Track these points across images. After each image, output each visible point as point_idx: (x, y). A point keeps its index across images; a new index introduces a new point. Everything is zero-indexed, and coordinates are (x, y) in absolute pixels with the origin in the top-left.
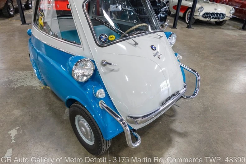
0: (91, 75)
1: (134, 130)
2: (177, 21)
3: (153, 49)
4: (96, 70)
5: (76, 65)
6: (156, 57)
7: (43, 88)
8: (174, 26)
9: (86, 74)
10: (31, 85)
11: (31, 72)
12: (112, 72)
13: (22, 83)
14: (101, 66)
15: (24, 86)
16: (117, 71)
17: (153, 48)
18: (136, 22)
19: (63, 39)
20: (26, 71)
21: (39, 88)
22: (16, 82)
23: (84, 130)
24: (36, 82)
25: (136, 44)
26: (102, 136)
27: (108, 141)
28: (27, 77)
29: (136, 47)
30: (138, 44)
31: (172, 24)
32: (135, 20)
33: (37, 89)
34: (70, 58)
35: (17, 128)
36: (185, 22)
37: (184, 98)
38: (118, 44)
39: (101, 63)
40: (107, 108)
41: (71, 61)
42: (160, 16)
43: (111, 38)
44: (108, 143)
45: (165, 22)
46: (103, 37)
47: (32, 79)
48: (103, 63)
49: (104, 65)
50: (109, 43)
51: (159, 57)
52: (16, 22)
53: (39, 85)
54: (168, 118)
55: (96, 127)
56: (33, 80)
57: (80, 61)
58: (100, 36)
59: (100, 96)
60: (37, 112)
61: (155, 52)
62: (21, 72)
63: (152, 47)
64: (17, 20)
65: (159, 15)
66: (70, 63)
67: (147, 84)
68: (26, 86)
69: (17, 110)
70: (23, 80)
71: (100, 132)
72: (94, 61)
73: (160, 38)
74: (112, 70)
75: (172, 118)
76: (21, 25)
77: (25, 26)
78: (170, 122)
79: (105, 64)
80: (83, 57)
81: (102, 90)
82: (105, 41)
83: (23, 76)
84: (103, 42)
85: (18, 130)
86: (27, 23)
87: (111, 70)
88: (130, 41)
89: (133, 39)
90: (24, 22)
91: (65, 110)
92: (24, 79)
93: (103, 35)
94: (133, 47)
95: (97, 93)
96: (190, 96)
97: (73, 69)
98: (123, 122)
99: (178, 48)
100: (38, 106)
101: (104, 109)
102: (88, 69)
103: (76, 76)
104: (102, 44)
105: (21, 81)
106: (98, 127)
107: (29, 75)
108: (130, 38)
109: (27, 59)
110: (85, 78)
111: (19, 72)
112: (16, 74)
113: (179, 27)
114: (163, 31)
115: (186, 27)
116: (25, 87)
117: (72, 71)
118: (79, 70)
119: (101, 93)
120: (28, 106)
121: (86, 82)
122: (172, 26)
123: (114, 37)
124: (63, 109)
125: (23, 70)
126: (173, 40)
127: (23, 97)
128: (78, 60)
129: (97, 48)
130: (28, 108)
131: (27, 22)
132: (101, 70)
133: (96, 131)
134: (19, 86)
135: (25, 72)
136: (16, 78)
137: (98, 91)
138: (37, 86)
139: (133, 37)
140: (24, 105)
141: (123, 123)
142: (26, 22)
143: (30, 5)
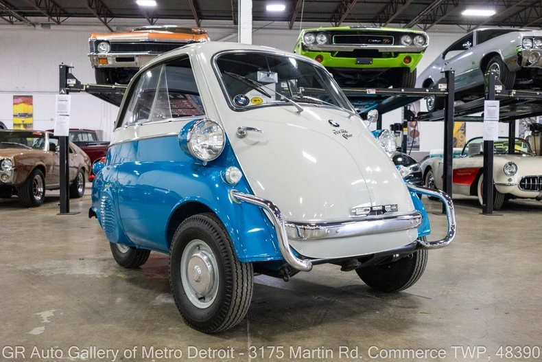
3: (333, 125)
4: (227, 147)
6: (340, 135)
7: (107, 276)
11: (81, 261)
12: (255, 146)
14: (238, 139)
15: (67, 274)
16: (265, 144)
17: (334, 123)
21: (99, 277)
22: (48, 270)
23: (200, 271)
24: (93, 271)
25: (300, 111)
28: (72, 265)
29: (299, 116)
33: (94, 277)
35: (53, 311)
43: (255, 101)
46: (242, 99)
47: (84, 268)
49: (242, 136)
51: (345, 137)
52: (45, 212)
53: (99, 273)
54: (398, 308)
58: (237, 97)
59: (233, 180)
61: (337, 129)
63: (330, 121)
68: (71, 274)
75: (409, 310)
76: (58, 214)
81: (235, 169)
82: (245, 104)
83: (64, 265)
84: (242, 106)
85: (55, 313)
86: (72, 212)
87: (253, 143)
90: (65, 210)
91: (155, 298)
93: (242, 96)
95: (227, 174)
97: (187, 139)
104: (240, 108)
107: (78, 264)
108: (288, 105)
112: (48, 263)
115: (481, 214)
119: (233, 174)
121: (209, 163)
123: (261, 100)
124: (151, 296)
125: (64, 259)
132: (237, 144)
134: (55, 274)
135: (67, 261)
136: (49, 267)
137: (228, 170)
143: (80, 190)
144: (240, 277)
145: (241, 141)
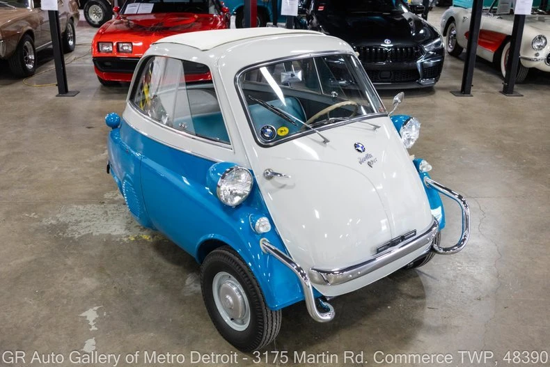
0: (248, 193)
1: (324, 298)
2: (472, 72)
3: (359, 151)
4: (255, 187)
5: (223, 178)
6: (365, 164)
7: (133, 239)
8: (465, 90)
9: (239, 192)
10: (107, 232)
11: (102, 206)
12: (283, 190)
13: (87, 230)
14: (265, 180)
15: (94, 234)
16: (292, 187)
17: (360, 149)
18: (335, 94)
19: (197, 135)
20: (90, 203)
21: (126, 239)
22: (74, 227)
23: (231, 300)
24: (118, 227)
25: (326, 141)
26: (265, 304)
27: (274, 313)
28: (95, 216)
29: (325, 146)
30: (328, 141)
31: (458, 84)
32: (334, 92)
33: (121, 241)
34: (212, 167)
35: (96, 308)
36: (500, 75)
37: (439, 253)
38: (294, 141)
39: (264, 174)
40: (275, 251)
41: (213, 172)
42: (422, 63)
43: (282, 131)
44: (274, 320)
45: (436, 81)
46: (269, 130)
47: (107, 221)
48: (267, 173)
49: (269, 178)
50: (276, 140)
51: (370, 164)
52: (42, 90)
53: (124, 233)
54: (408, 300)
55: (253, 287)
56: (110, 222)
57: (228, 170)
58: (263, 128)
59: (262, 230)
60: (130, 283)
61: (363, 155)
62: (81, 207)
63: (356, 146)
64: (42, 83)
65: (419, 62)
66: (212, 175)
67: (351, 220)
68: (98, 234)
69: (88, 279)
70: (88, 223)
71: (260, 295)
72: (252, 171)
73: (375, 129)
74: (283, 186)
75: (418, 301)
76: (57, 96)
77: (65, 99)
78: (412, 307)
79: (270, 175)
80: (233, 164)
81: (265, 219)
82: (271, 137)
83: (87, 214)
84: (268, 140)
85: (98, 312)
86: (71, 92)
87: (281, 186)
88: (315, 136)
89: (321, 133)
90: (63, 90)
91: (184, 281)
92: (90, 221)
93: (268, 127)
94: (321, 147)
95: (257, 224)
96: (452, 248)
97: (219, 184)
98: (302, 272)
99: (463, 149)
100: (129, 271)
101: (269, 253)
102: (242, 184)
103: (222, 194)
104: (266, 143)
105: (83, 224)
106: (258, 286)
107: (100, 213)
108: (314, 132)
109: (88, 178)
110: (237, 200)
111: (75, 206)
112: (70, 210)
113: (481, 90)
114: (387, 116)
115: (500, 92)
116: (96, 236)
117: (218, 188)
118: (228, 184)
119: (263, 225)
120: (108, 272)
121: (238, 206)
122: (460, 89)
123: (287, 130)
124: (181, 279)
125: (84, 202)
126: (413, 131)
127: (96, 255)
128: (227, 169)
129: (257, 150)
130: (109, 275)
131: (70, 87)
132: (264, 186)
133: (254, 293)
134: (83, 234)
135: (89, 206)
136: (74, 218)
137: (258, 221)
138: (120, 236)
139: (320, 130)
140: (101, 269)
141: (301, 274)
142: (69, 89)
143: (71, 43)
144: (270, 320)
145: (268, 182)
